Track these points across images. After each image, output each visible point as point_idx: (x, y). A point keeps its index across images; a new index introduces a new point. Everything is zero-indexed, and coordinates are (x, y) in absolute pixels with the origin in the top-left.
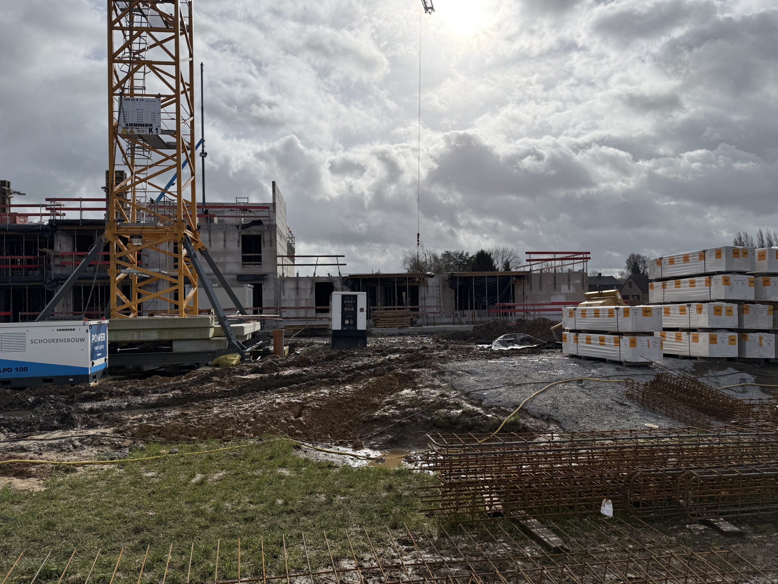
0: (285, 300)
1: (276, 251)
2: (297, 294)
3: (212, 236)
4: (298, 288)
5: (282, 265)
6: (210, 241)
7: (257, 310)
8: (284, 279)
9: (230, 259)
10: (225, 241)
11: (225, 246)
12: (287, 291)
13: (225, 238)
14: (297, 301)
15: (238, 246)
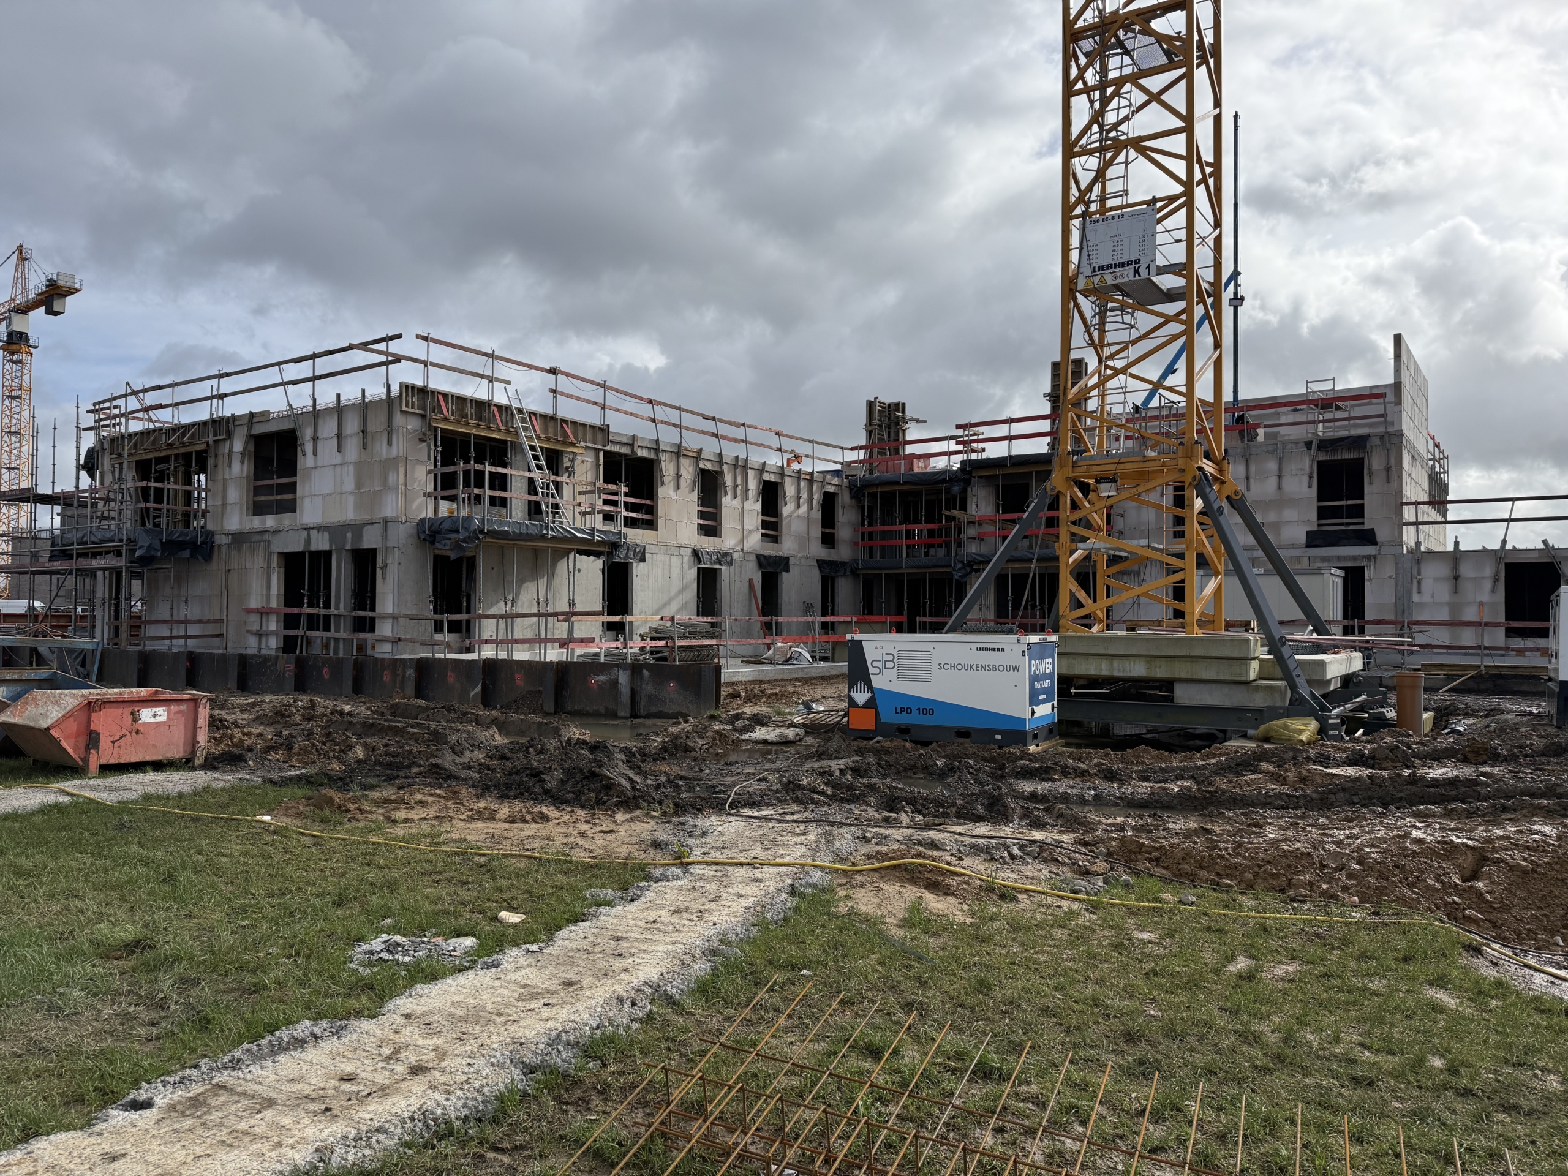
0: (1421, 605)
1: (1400, 492)
2: (1456, 590)
3: (1253, 468)
4: (1456, 578)
5: (1417, 524)
6: (1248, 478)
7: (1353, 627)
8: (1419, 557)
9: (1290, 514)
10: (1279, 477)
11: (1279, 488)
12: (1427, 585)
13: (1280, 470)
14: (1454, 607)
15: (1310, 486)
